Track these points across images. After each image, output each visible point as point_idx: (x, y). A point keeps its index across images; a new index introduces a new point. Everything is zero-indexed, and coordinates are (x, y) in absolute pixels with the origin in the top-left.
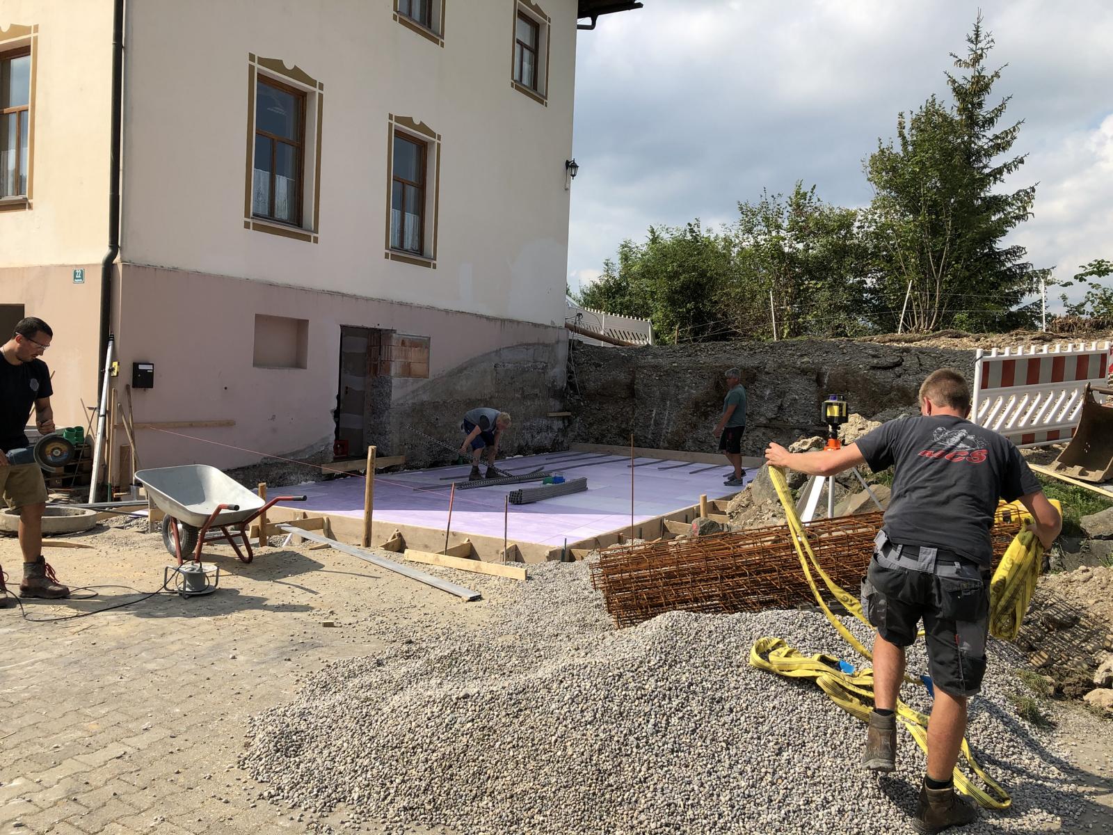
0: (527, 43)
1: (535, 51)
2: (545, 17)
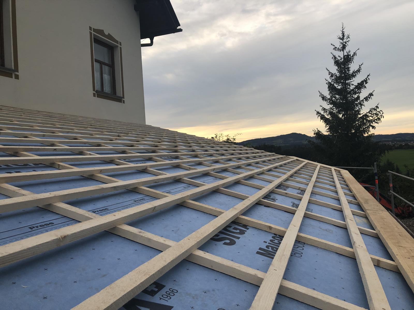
0: (107, 62)
1: (112, 66)
2: (117, 42)
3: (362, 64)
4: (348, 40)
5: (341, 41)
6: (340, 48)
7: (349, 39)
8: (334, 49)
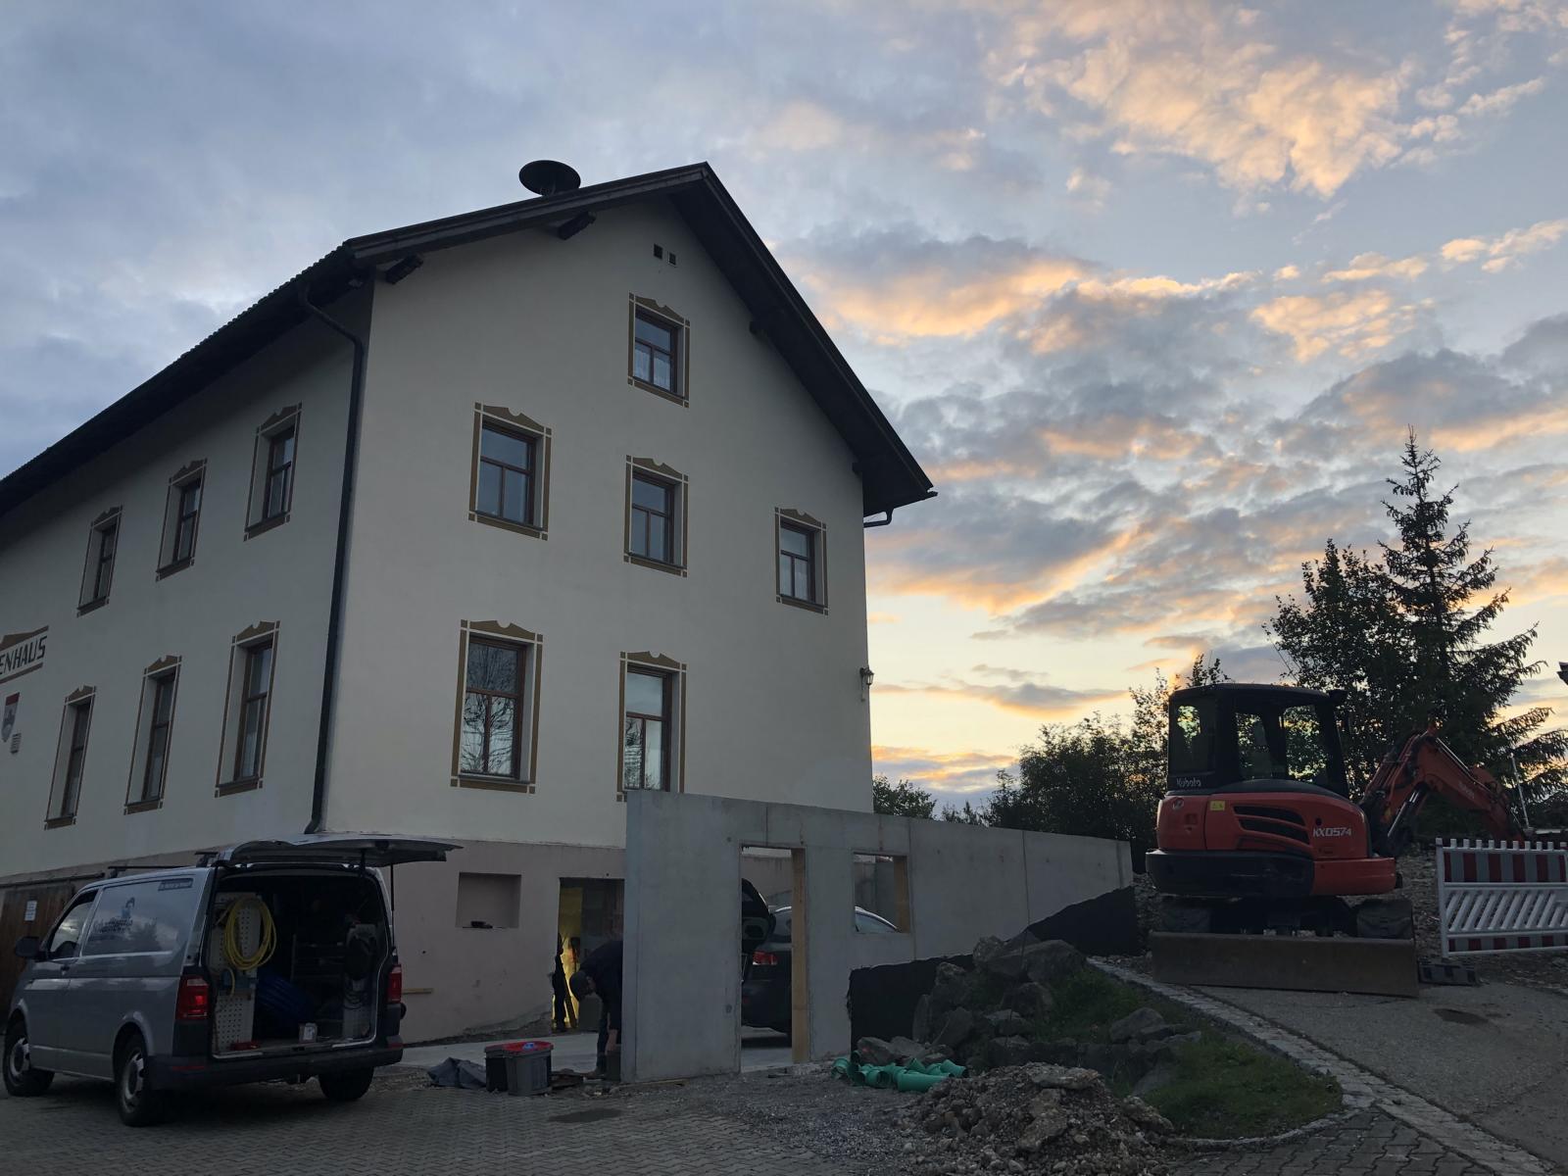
0: (802, 554)
1: (810, 561)
2: (819, 524)
3: (1467, 524)
4: (1432, 466)
5: (1413, 470)
6: (1410, 487)
7: (1437, 463)
8: (1395, 491)
